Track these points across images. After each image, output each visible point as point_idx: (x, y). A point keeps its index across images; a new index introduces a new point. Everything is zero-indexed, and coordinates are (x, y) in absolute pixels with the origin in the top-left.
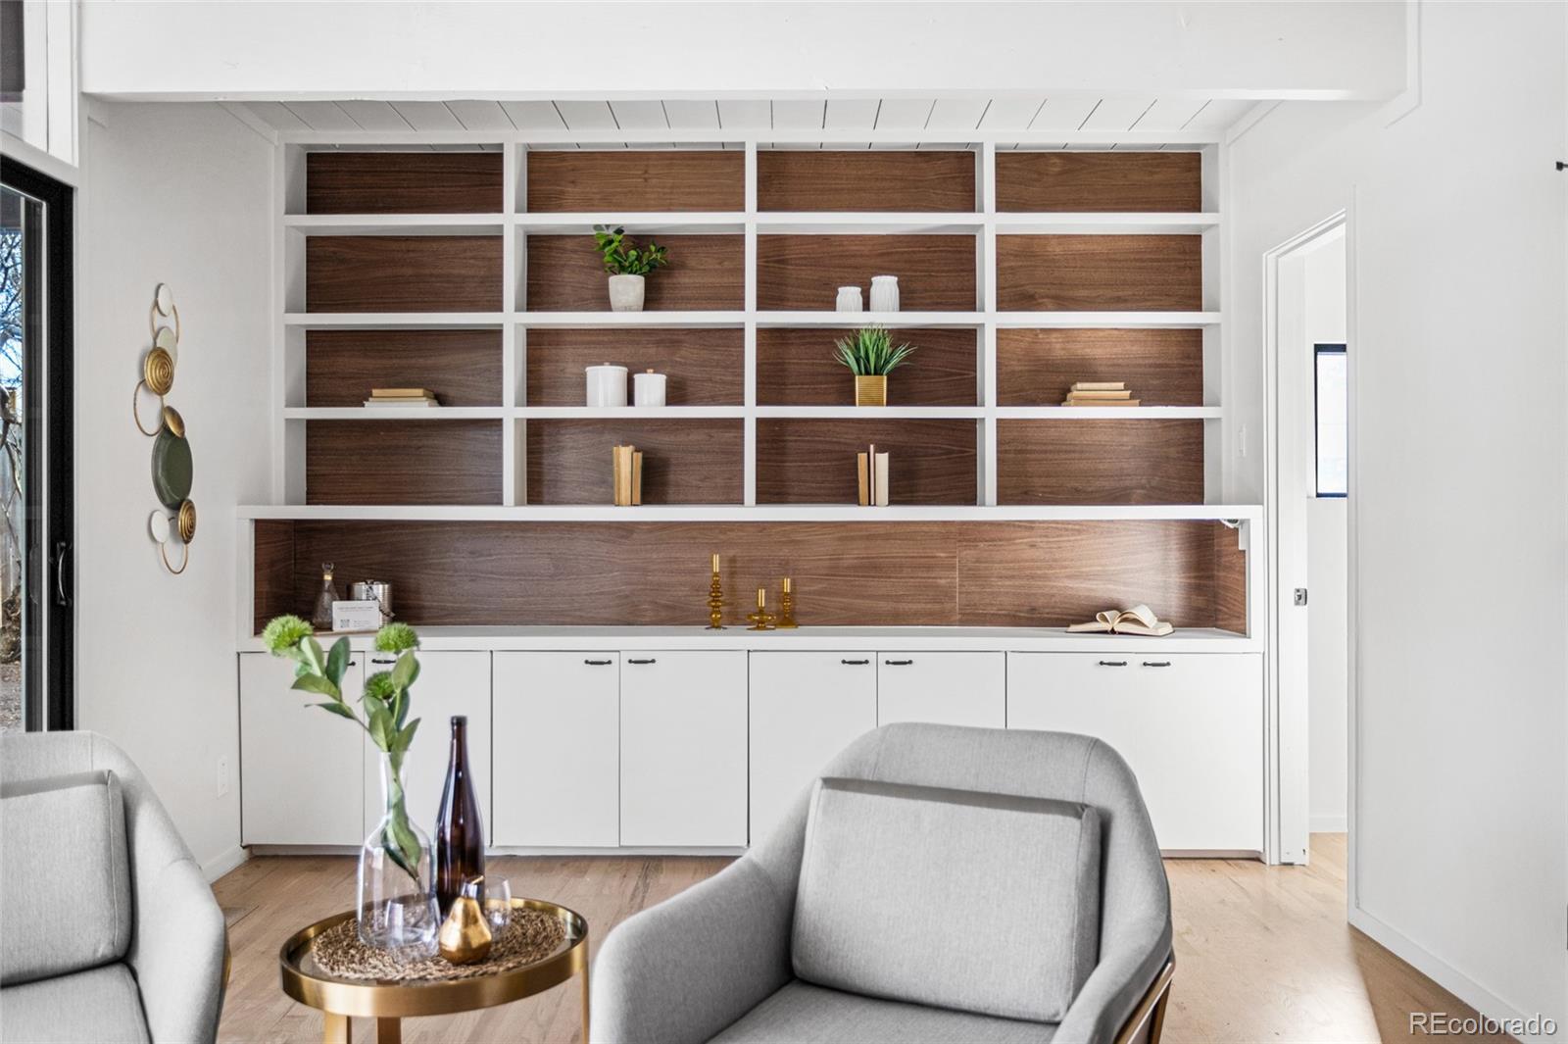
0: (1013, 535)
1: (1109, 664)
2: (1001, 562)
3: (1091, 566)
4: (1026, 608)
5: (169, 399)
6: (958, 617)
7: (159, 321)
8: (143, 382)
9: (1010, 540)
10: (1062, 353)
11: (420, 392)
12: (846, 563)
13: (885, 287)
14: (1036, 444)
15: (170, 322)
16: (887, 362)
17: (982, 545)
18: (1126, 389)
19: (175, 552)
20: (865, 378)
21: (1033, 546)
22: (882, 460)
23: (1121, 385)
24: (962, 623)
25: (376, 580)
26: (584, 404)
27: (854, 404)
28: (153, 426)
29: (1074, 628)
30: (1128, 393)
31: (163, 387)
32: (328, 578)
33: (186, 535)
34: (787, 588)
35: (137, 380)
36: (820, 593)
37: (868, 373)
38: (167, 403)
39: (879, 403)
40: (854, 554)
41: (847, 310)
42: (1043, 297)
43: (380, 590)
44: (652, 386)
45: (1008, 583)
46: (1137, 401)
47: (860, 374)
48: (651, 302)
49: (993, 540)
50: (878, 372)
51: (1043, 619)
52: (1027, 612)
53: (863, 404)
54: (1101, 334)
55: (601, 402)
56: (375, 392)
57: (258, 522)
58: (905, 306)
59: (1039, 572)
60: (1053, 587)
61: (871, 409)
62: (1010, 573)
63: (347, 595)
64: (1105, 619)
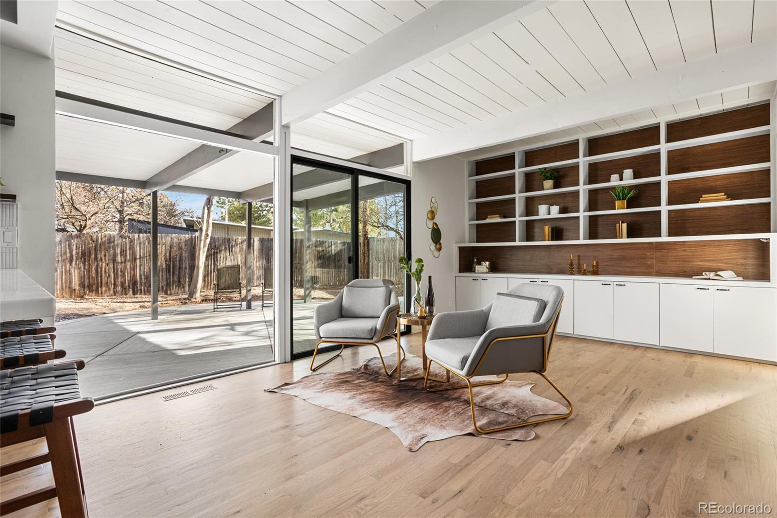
0: (676, 247)
1: (701, 289)
2: (671, 256)
3: (710, 257)
4: (682, 271)
5: (435, 221)
6: (655, 274)
7: (432, 205)
8: (428, 218)
9: (674, 249)
10: (701, 185)
11: (498, 216)
12: (614, 257)
13: (628, 173)
14: (691, 217)
15: (436, 205)
16: (627, 196)
17: (664, 251)
18: (725, 195)
19: (436, 253)
20: (619, 201)
21: (684, 251)
22: (625, 225)
23: (723, 194)
24: (656, 276)
25: (486, 261)
26: (538, 215)
27: (615, 209)
28: (431, 227)
29: (694, 277)
30: (726, 196)
31: (433, 218)
32: (475, 260)
33: (439, 249)
34: (595, 264)
35: (427, 217)
36: (606, 265)
37: (620, 200)
38: (434, 222)
39: (624, 208)
40: (616, 254)
41: (614, 181)
42: (693, 168)
43: (487, 263)
44: (555, 209)
45: (674, 263)
46: (729, 199)
47: (618, 200)
48: (556, 186)
49: (668, 249)
50: (624, 199)
51: (689, 275)
52: (683, 272)
53: (618, 209)
54: (719, 177)
55: (542, 214)
56: (489, 216)
57: (460, 247)
58: (635, 177)
59: (687, 259)
60: (693, 265)
61: (620, 209)
62: (676, 260)
63: (480, 264)
64: (706, 275)
